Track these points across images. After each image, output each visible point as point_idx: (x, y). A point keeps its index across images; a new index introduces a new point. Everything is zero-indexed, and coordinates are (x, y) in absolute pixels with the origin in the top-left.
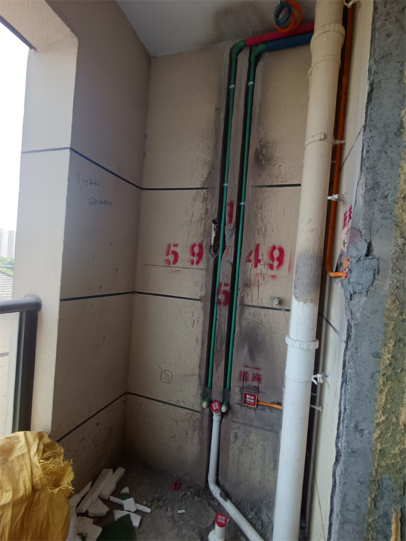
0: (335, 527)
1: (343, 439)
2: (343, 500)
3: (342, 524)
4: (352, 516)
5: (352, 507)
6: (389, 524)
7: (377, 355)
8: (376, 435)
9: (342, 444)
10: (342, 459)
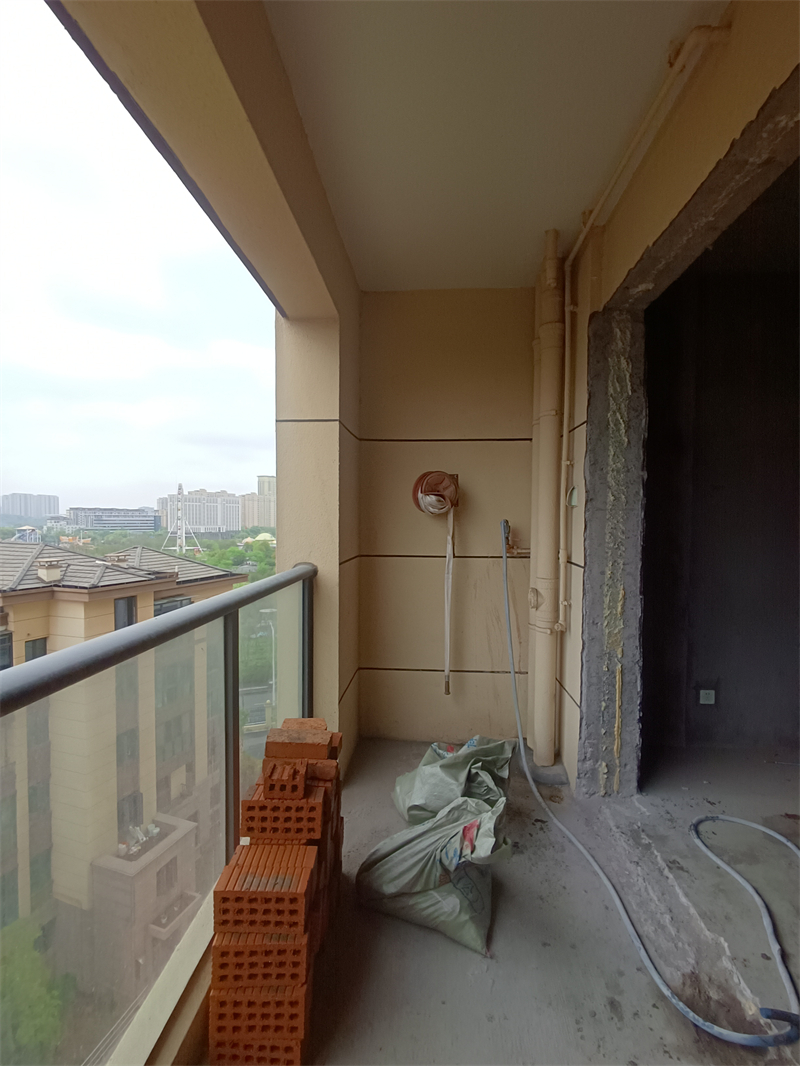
0: (584, 692)
1: (586, 632)
2: (588, 672)
3: (589, 687)
4: (594, 680)
5: (594, 674)
6: (615, 677)
7: (603, 573)
8: (605, 624)
9: (586, 636)
10: (587, 645)
